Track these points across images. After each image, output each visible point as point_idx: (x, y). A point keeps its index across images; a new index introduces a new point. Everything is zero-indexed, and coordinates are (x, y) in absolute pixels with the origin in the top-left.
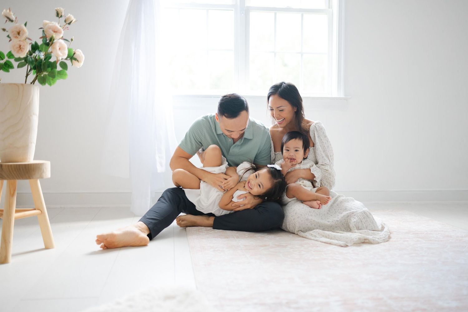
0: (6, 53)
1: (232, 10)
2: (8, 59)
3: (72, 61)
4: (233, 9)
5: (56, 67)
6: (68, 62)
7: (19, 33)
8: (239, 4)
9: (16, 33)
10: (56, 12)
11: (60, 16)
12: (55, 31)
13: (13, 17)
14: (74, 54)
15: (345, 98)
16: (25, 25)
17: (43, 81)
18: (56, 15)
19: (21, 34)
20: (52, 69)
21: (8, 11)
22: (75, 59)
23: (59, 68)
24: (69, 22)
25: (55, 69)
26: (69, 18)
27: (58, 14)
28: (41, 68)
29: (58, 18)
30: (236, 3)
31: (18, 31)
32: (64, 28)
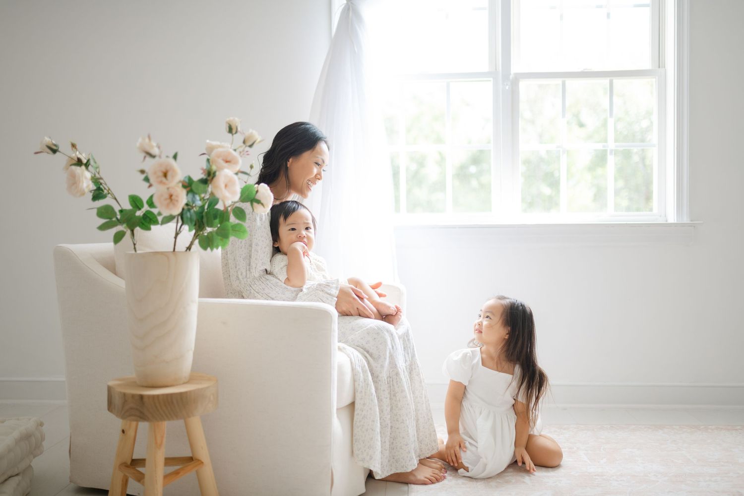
0: (145, 199)
1: (490, 81)
2: (149, 209)
3: (252, 205)
4: (491, 79)
5: (228, 219)
6: (246, 206)
7: (165, 175)
8: (500, 68)
9: (161, 174)
10: (228, 125)
11: (234, 131)
12: (228, 160)
13: (155, 151)
14: (257, 192)
15: (691, 224)
16: (175, 157)
17: (207, 243)
18: (228, 129)
19: (169, 175)
20: (221, 223)
21: (147, 140)
22: (258, 202)
23: (233, 220)
24: (250, 143)
25: (227, 223)
26: (251, 136)
27: (230, 130)
28: (202, 222)
29: (230, 135)
30: (496, 69)
31: (164, 170)
32: (242, 154)
